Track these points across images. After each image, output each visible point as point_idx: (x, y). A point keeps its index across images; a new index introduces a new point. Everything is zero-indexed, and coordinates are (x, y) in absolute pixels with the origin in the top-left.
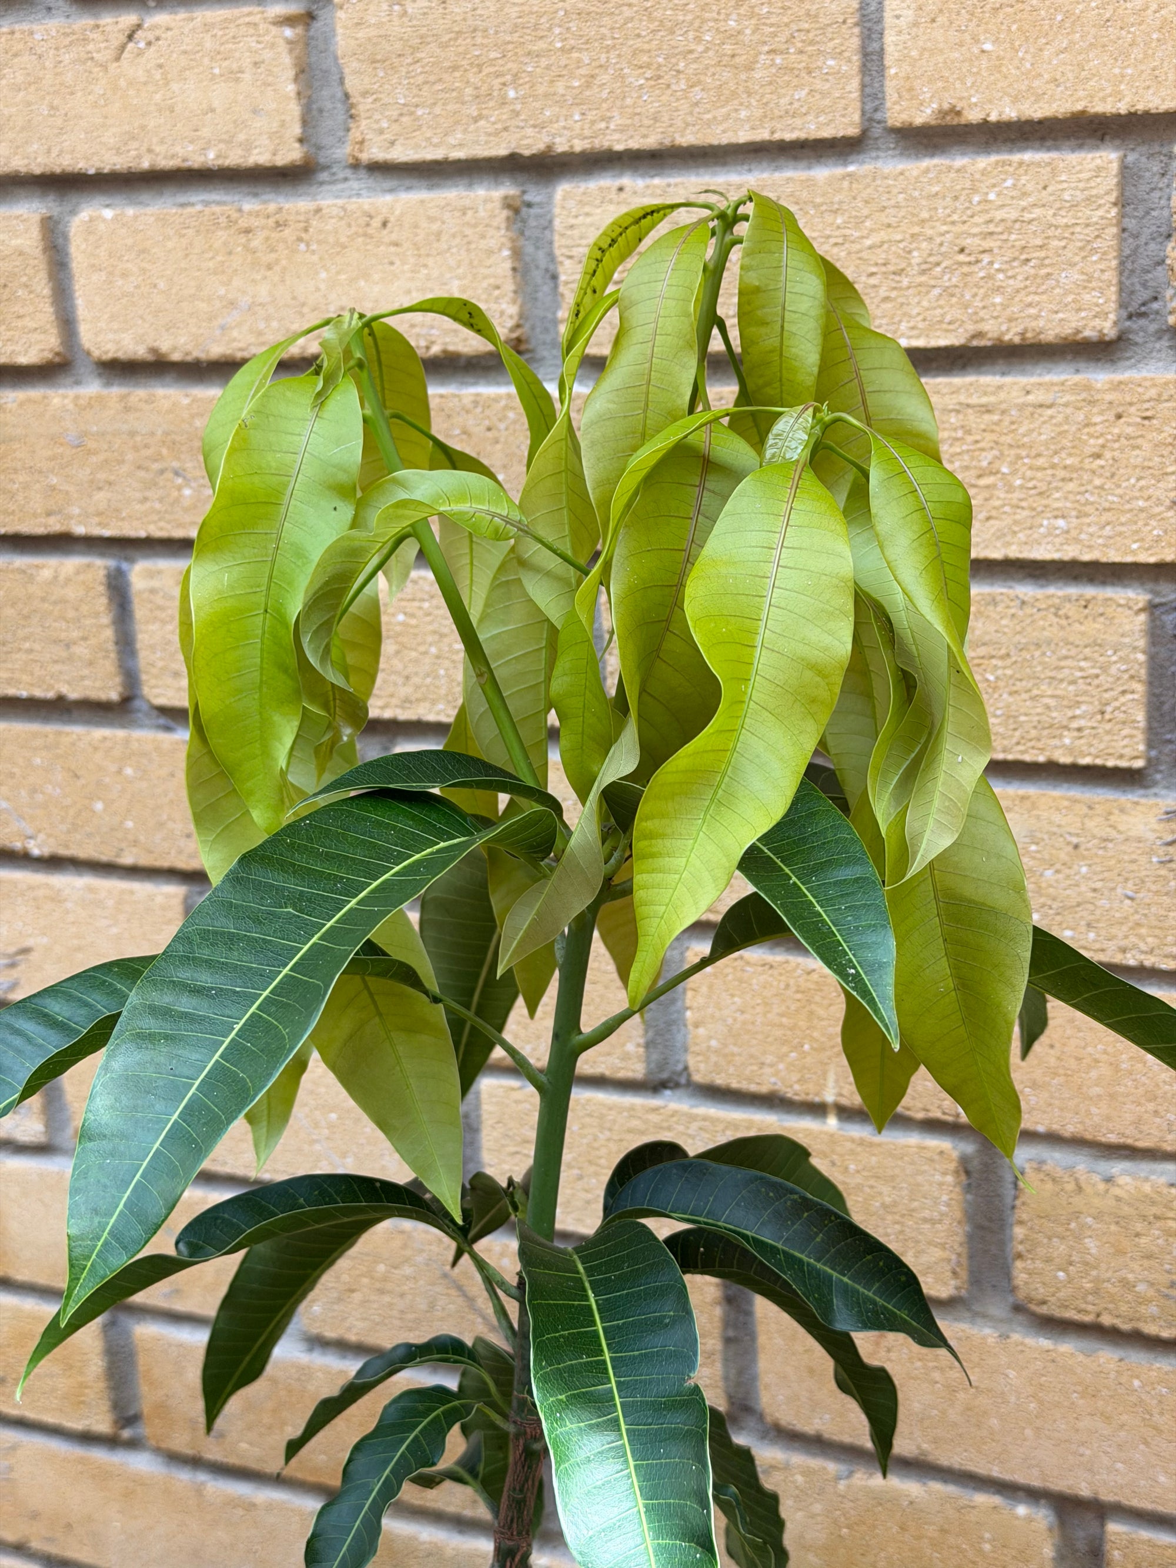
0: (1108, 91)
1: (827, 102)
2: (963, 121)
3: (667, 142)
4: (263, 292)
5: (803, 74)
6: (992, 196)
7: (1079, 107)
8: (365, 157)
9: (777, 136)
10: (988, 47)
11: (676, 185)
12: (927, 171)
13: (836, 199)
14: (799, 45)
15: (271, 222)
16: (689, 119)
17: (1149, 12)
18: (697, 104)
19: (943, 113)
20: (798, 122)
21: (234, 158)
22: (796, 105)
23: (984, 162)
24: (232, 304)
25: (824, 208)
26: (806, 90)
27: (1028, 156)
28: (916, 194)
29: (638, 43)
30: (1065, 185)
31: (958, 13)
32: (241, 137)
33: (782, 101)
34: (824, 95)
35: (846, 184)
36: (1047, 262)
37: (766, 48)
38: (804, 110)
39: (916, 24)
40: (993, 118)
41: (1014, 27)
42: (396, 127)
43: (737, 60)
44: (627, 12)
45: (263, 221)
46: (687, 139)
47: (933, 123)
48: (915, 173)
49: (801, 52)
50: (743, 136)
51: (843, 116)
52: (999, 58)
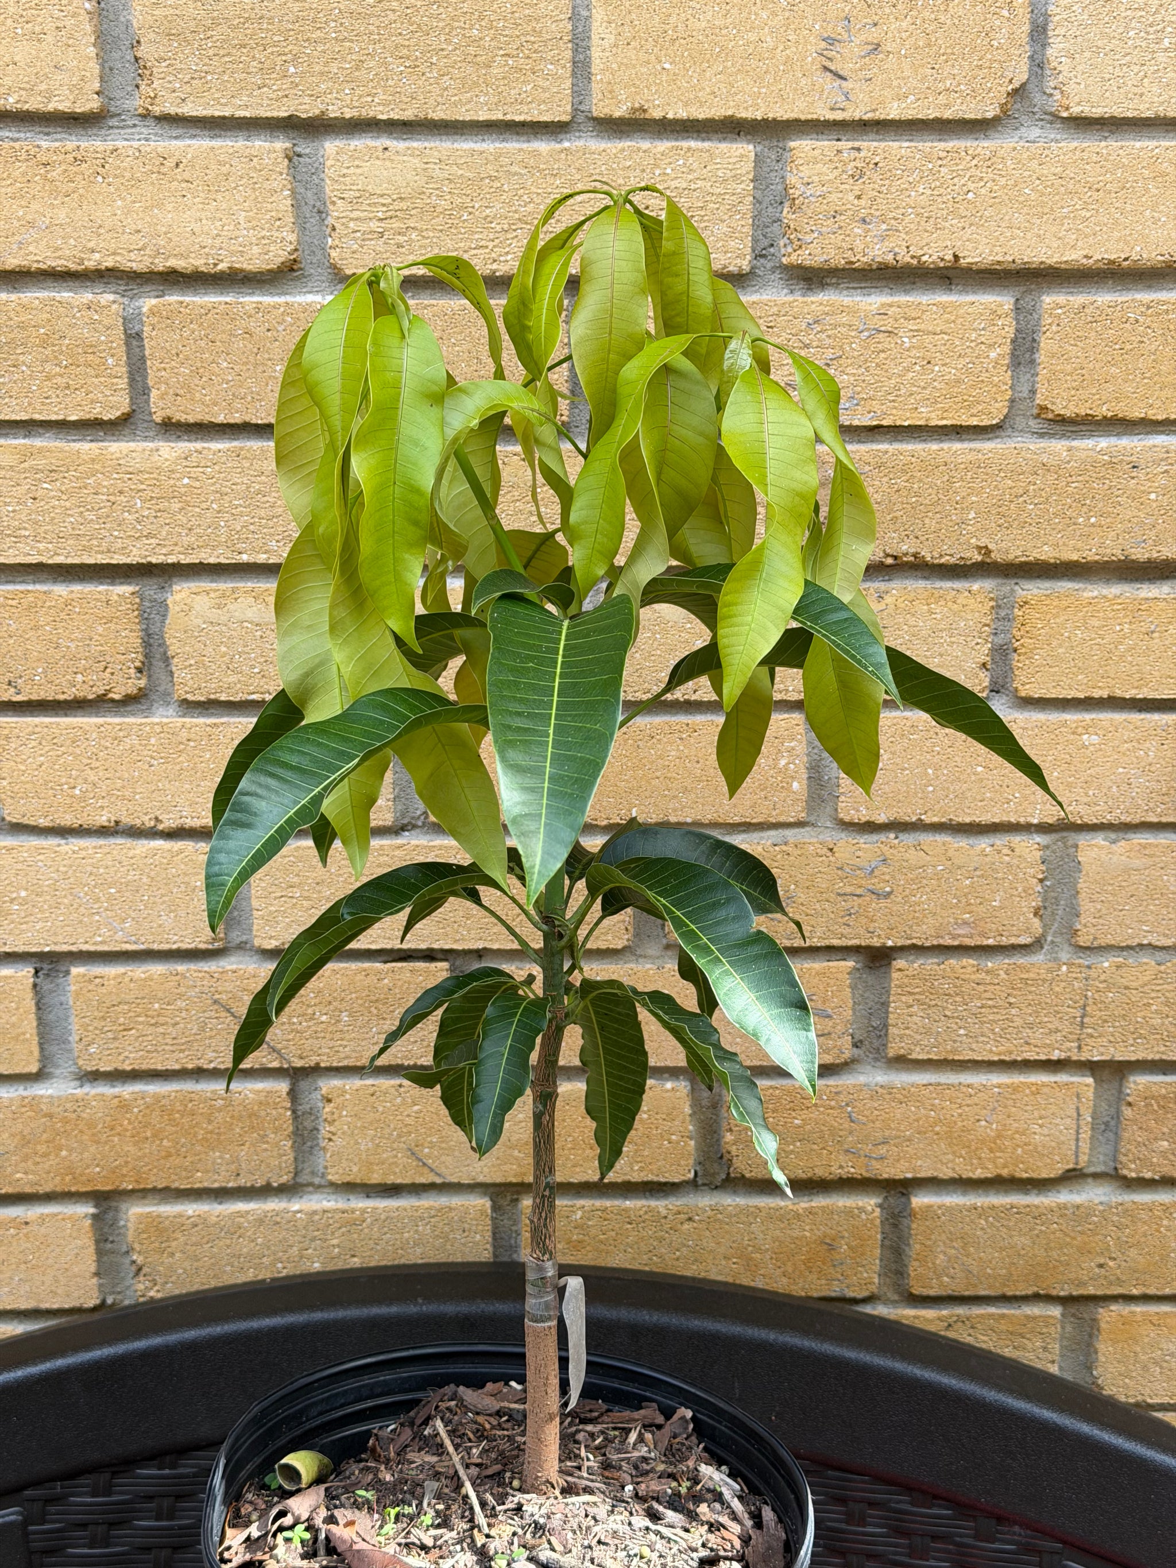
0: (750, 103)
1: (547, 95)
2: (647, 116)
3: (422, 116)
4: (62, 215)
5: (529, 73)
6: (669, 171)
7: (730, 113)
8: (157, 110)
9: (508, 117)
10: (667, 66)
11: (431, 149)
12: (623, 150)
13: (556, 166)
14: (527, 52)
15: (70, 158)
16: (439, 99)
17: (779, 51)
18: (446, 89)
19: (634, 110)
20: (525, 108)
21: (33, 104)
22: (524, 95)
23: (663, 146)
24: (31, 224)
25: (547, 172)
26: (532, 85)
27: (693, 144)
28: (615, 166)
29: (399, 40)
30: (719, 166)
31: (647, 40)
32: (43, 87)
33: (513, 92)
34: (545, 90)
35: (563, 156)
36: (706, 218)
37: (502, 52)
38: (529, 99)
39: (616, 46)
40: (670, 116)
41: (686, 54)
42: (187, 88)
43: (479, 59)
44: (392, 16)
45: (61, 157)
46: (438, 115)
47: (627, 116)
48: (614, 151)
49: (528, 57)
50: (483, 116)
51: (559, 106)
52: (674, 74)
